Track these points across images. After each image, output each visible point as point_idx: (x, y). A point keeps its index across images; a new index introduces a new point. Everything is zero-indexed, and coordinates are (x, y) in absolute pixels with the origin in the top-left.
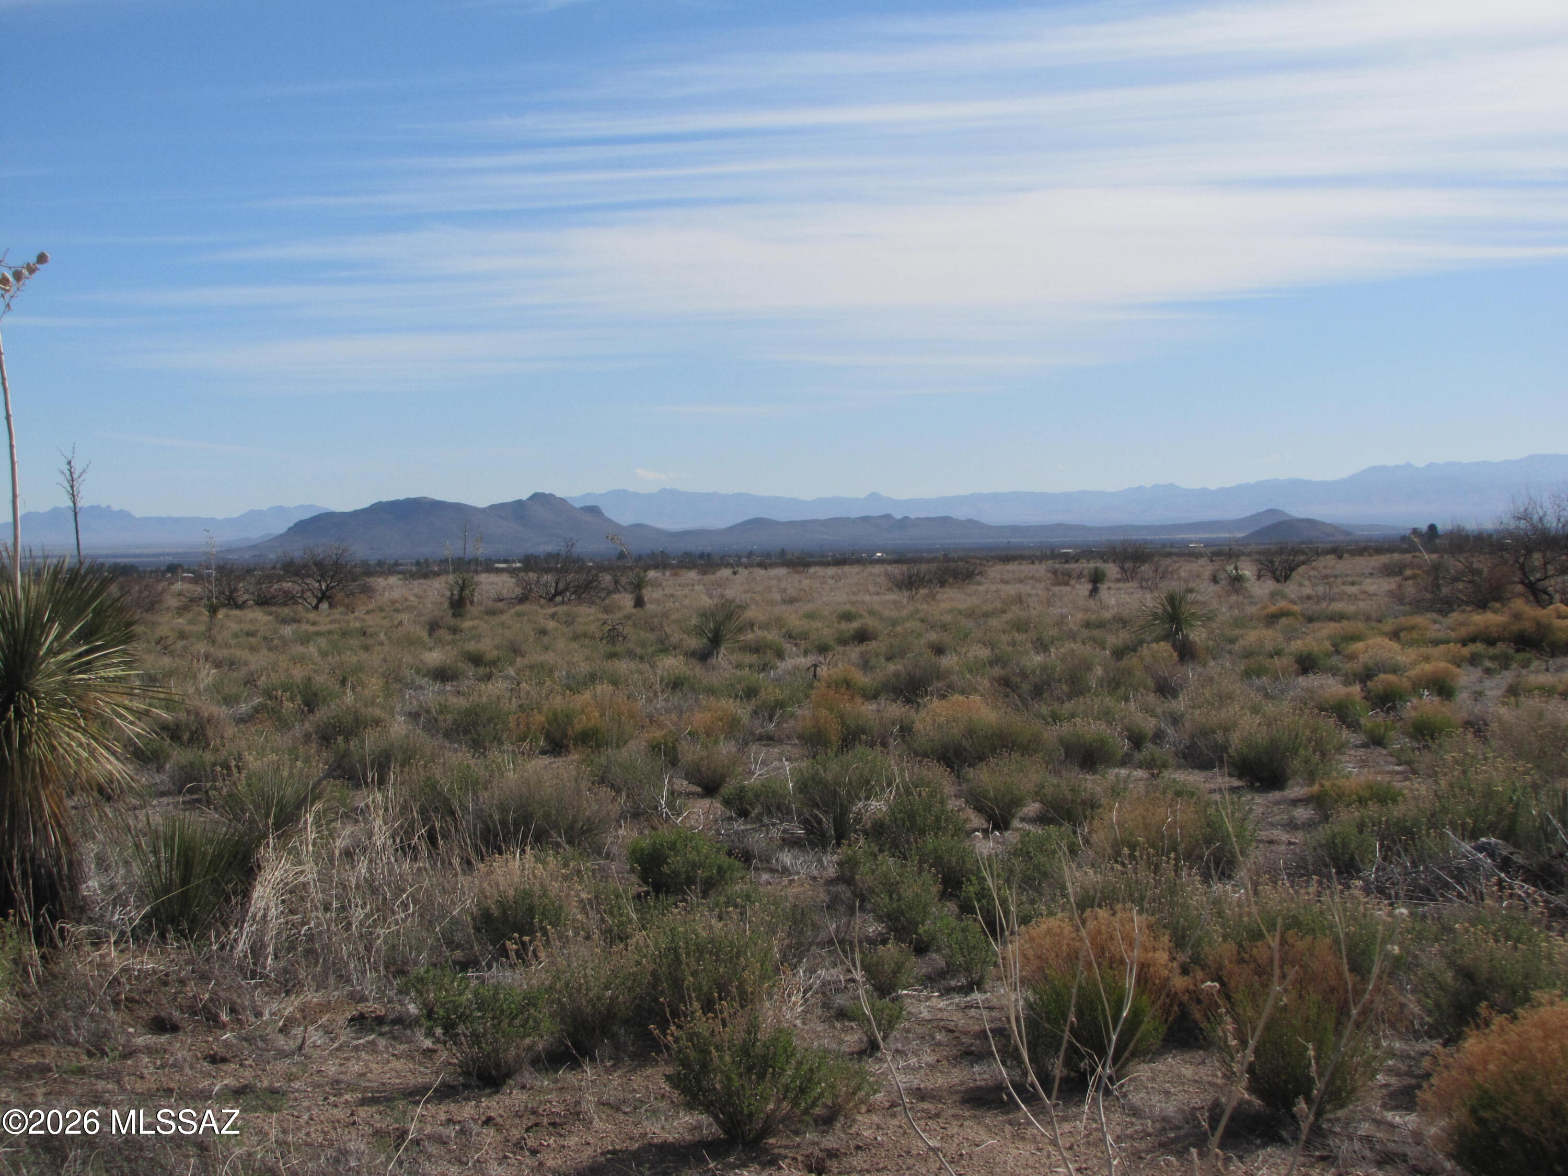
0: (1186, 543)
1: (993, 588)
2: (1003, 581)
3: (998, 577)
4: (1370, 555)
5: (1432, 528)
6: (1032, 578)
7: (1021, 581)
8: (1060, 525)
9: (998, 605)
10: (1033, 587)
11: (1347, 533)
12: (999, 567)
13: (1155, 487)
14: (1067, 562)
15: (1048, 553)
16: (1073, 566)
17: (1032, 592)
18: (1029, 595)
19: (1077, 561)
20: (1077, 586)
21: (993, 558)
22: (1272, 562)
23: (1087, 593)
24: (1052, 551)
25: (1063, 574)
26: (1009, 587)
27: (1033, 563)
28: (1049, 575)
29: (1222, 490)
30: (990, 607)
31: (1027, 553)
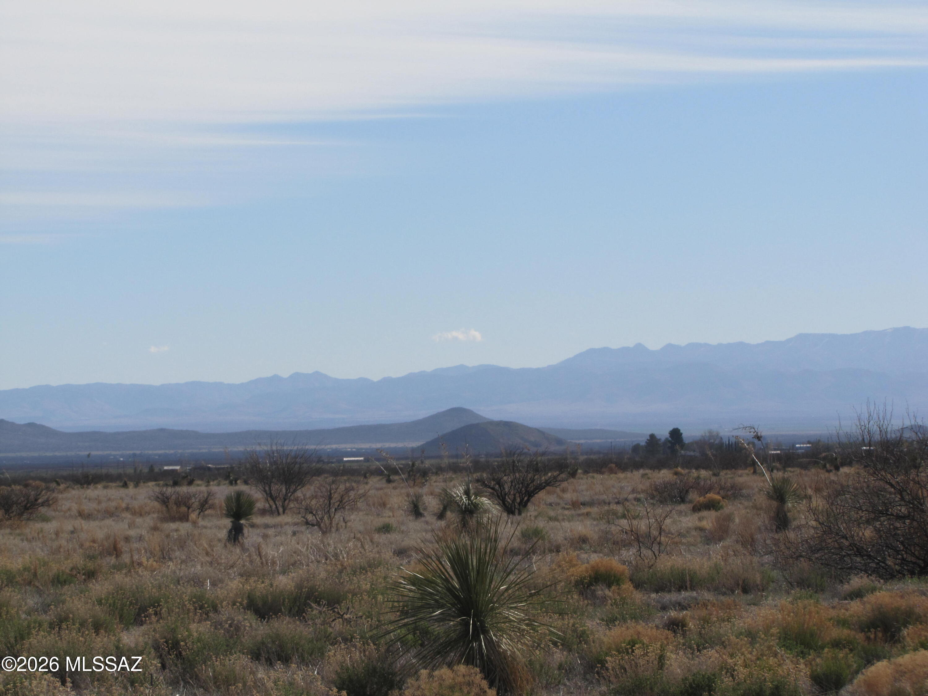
0: (339, 455)
1: (68, 526)
2: (81, 514)
3: (75, 507)
4: (611, 471)
5: (676, 434)
6: (127, 509)
7: (110, 514)
8: (162, 430)
9: (78, 560)
10: (132, 525)
11: (559, 442)
12: (76, 492)
13: (296, 377)
14: (176, 484)
15: (146, 470)
16: (184, 489)
17: (132, 533)
18: (127, 539)
19: (190, 483)
20: (201, 523)
21: (66, 479)
22: (499, 482)
23: (223, 534)
24: (151, 469)
25: (178, 503)
26: (93, 525)
27: (125, 485)
28: (156, 504)
29: (387, 382)
30: (66, 566)
31: (113, 471)
